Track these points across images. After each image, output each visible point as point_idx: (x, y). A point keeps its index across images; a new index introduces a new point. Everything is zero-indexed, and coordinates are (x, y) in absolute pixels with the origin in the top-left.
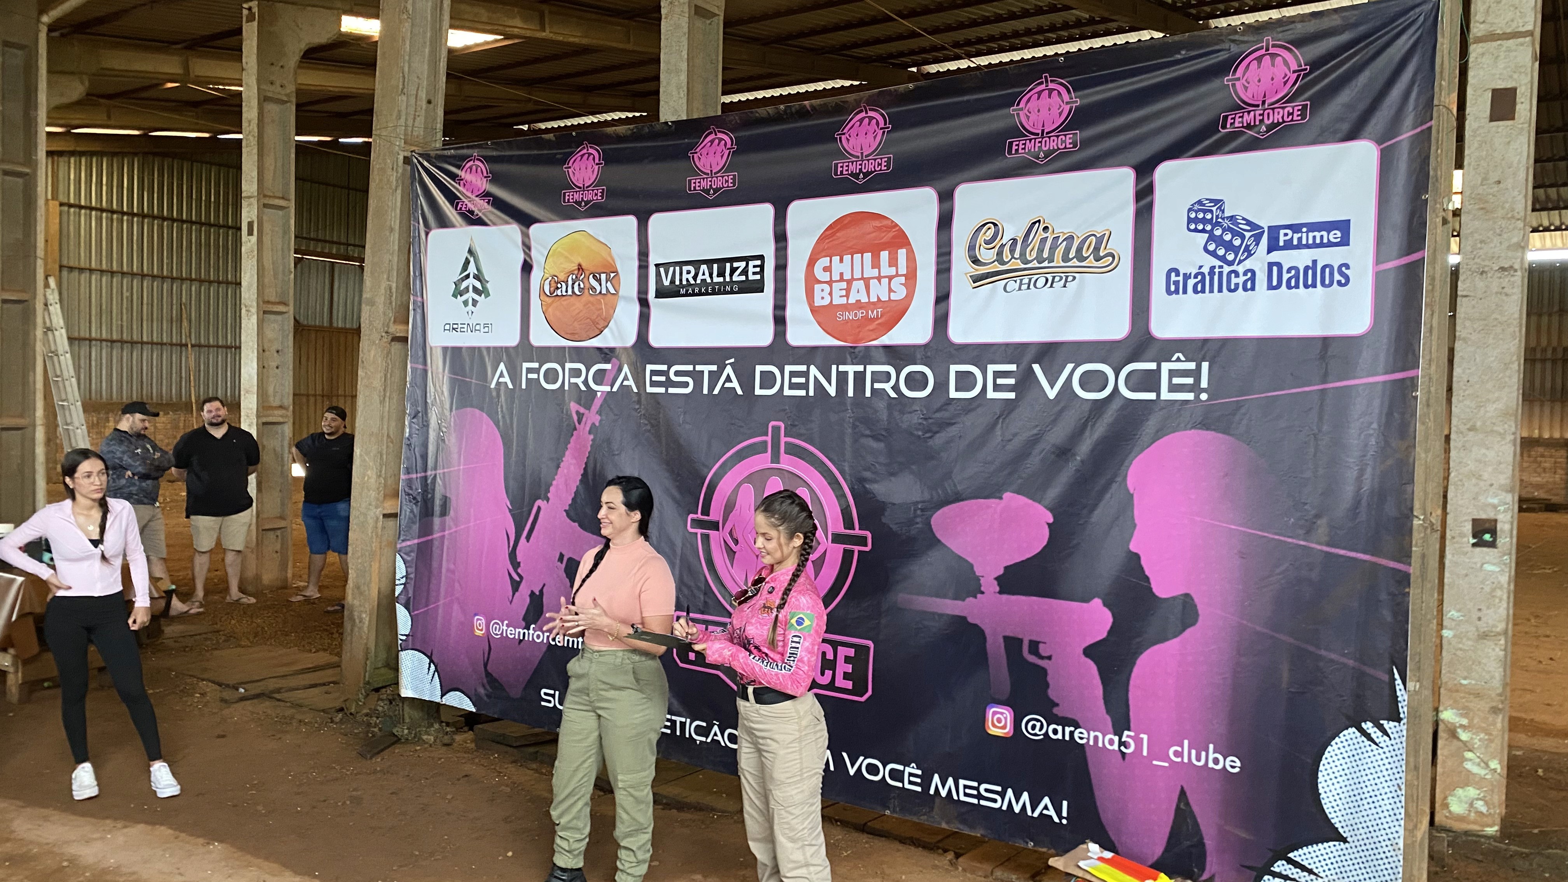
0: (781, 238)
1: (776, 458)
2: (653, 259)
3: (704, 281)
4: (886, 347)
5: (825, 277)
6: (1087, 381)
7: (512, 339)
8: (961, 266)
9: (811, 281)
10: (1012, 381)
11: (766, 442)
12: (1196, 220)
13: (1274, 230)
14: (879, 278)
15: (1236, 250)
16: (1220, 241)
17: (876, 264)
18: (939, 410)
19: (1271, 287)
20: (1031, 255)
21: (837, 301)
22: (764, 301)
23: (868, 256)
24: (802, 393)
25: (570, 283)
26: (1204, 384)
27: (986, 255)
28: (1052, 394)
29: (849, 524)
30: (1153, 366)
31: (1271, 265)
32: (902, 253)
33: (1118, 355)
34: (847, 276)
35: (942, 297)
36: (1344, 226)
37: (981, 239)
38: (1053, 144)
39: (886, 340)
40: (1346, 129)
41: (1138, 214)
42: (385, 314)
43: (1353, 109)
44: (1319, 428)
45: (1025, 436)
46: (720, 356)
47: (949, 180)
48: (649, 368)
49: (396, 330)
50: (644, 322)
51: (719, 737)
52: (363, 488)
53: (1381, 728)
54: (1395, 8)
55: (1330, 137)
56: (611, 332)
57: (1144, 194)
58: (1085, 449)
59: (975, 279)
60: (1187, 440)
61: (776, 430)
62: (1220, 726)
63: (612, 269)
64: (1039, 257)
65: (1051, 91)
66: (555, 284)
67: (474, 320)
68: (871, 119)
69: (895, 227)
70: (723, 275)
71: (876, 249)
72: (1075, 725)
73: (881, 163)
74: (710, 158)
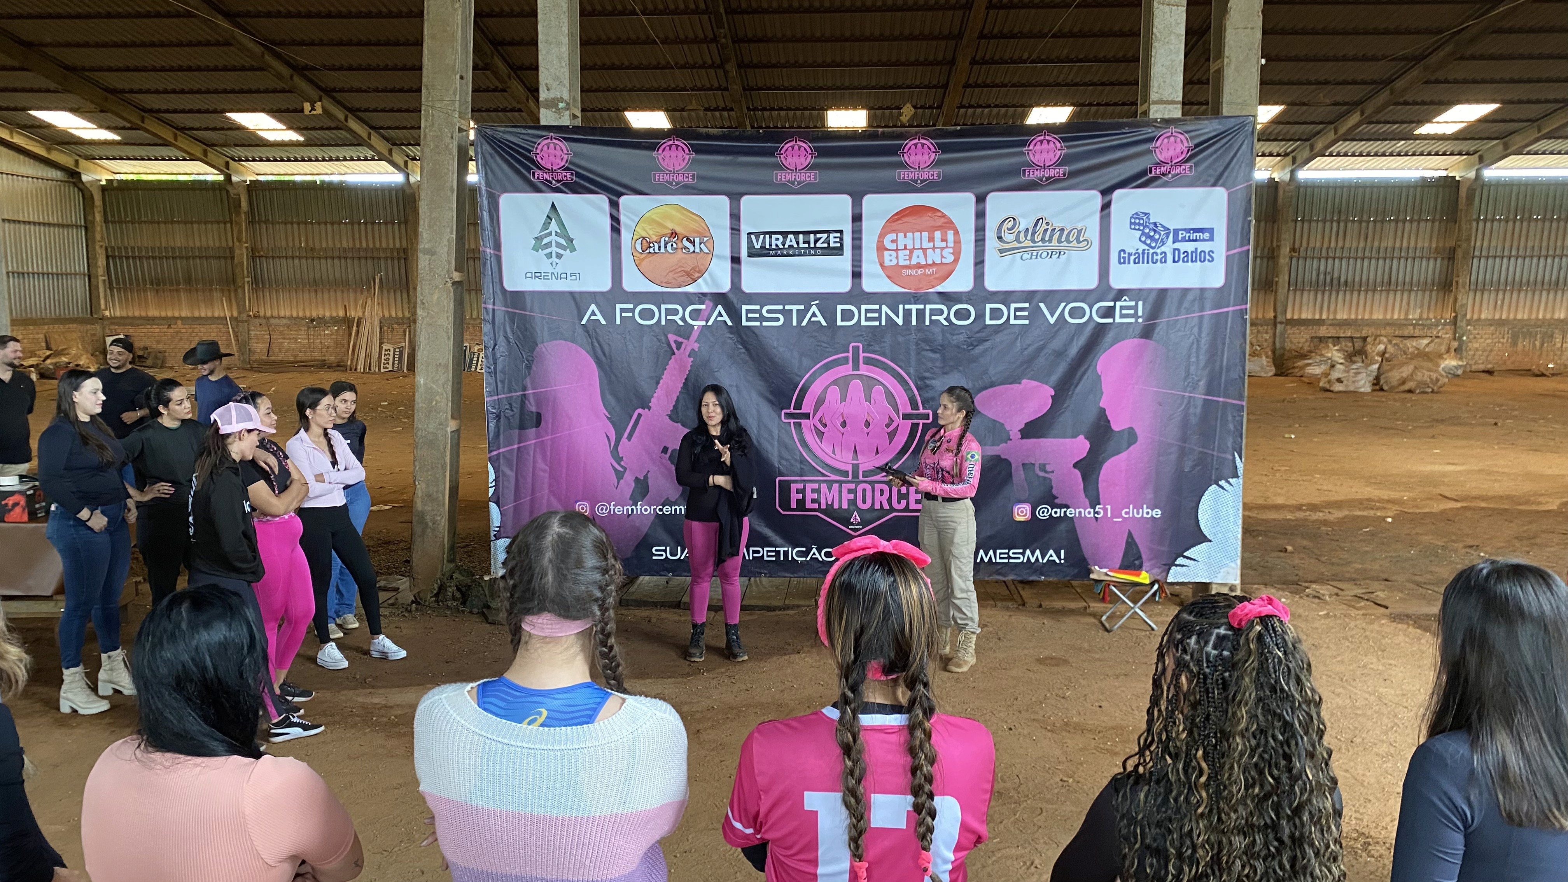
0: (857, 218)
2: (745, 228)
3: (791, 246)
4: (940, 293)
5: (894, 246)
6: (1073, 313)
7: (604, 284)
8: (991, 243)
9: (881, 248)
10: (1026, 313)
11: (847, 358)
12: (1135, 224)
14: (934, 248)
15: (1156, 241)
16: (1147, 236)
17: (931, 239)
18: (978, 332)
19: (1174, 261)
20: (1038, 238)
21: (902, 263)
22: (844, 262)
23: (925, 234)
24: (877, 323)
25: (662, 244)
26: (1140, 314)
27: (1008, 237)
28: (1052, 321)
29: (915, 406)
30: (1112, 304)
31: (1175, 250)
32: (950, 235)
33: (1091, 298)
34: (910, 247)
35: (979, 262)
36: (1211, 231)
37: (1005, 226)
38: (1051, 173)
39: (940, 289)
40: (1212, 181)
41: (1102, 218)
42: (449, 263)
43: (1215, 170)
44: (1200, 336)
45: (1036, 346)
46: (806, 299)
47: (982, 189)
48: (744, 308)
49: (457, 276)
50: (736, 274)
51: (818, 556)
52: (430, 412)
53: (1229, 482)
54: (1233, 120)
55: (1204, 184)
56: (705, 281)
57: (1106, 206)
58: (1073, 351)
59: (1001, 251)
60: (1130, 344)
61: (856, 349)
62: (1149, 495)
63: (706, 235)
64: (1043, 240)
65: (1048, 141)
66: (647, 244)
67: (559, 270)
68: (923, 145)
69: (944, 216)
70: (809, 243)
71: (931, 230)
72: (1068, 507)
73: (933, 174)
74: (795, 159)
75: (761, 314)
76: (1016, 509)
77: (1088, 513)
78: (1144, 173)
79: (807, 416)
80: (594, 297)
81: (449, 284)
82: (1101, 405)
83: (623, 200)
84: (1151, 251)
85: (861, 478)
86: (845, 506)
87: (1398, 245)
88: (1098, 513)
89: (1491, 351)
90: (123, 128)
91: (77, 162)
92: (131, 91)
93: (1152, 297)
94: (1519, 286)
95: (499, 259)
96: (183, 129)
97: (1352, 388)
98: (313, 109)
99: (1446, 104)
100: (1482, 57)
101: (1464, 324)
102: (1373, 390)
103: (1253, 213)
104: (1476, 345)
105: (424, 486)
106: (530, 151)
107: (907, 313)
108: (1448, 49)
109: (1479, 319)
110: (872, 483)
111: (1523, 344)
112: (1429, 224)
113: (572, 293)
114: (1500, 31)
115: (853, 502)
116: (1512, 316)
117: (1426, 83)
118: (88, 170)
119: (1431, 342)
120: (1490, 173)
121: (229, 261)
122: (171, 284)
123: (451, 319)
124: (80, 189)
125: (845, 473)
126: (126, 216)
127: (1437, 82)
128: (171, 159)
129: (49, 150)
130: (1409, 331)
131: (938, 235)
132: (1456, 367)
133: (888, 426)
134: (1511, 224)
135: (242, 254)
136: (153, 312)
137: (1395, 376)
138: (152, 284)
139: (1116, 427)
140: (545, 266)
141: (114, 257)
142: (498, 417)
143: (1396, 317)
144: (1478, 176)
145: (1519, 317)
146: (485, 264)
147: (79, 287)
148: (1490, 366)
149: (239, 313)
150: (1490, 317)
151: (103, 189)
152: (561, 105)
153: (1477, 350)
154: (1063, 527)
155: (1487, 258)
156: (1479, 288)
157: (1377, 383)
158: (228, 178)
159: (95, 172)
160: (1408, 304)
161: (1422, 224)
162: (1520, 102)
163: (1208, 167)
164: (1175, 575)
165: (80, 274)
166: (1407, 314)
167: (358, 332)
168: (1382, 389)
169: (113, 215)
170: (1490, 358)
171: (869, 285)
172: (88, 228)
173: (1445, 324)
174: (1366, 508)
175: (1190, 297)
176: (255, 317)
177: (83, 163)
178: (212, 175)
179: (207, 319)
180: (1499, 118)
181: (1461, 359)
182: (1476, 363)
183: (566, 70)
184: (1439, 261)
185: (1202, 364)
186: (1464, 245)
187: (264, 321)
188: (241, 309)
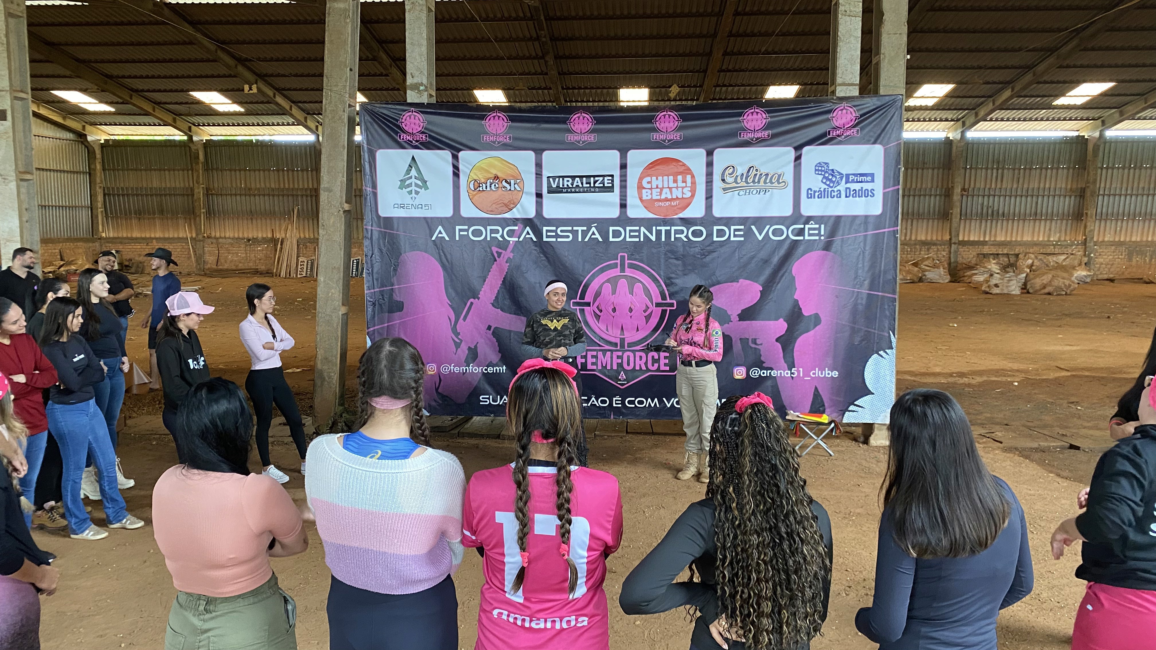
0: (623, 166)
1: (623, 270)
2: (546, 173)
3: (577, 186)
4: (681, 219)
5: (649, 186)
6: (775, 232)
7: (449, 213)
8: (717, 184)
9: (640, 187)
10: (742, 233)
11: (617, 263)
12: (818, 170)
13: (848, 176)
14: (677, 187)
15: (834, 182)
16: (827, 179)
17: (675, 181)
18: (709, 246)
19: (846, 197)
21: (655, 197)
22: (614, 197)
23: (671, 178)
24: (637, 240)
25: (488, 184)
26: (822, 233)
27: (729, 180)
28: (760, 238)
29: (664, 297)
30: (802, 226)
31: (847, 188)
32: (689, 178)
33: (788, 223)
34: (660, 186)
35: (709, 197)
36: (872, 175)
37: (727, 172)
38: (759, 135)
39: (681, 215)
40: (873, 140)
41: (795, 166)
42: (341, 197)
43: (875, 133)
44: (864, 248)
45: (749, 255)
46: (588, 222)
47: (710, 146)
48: (545, 229)
49: (347, 207)
50: (539, 205)
51: (596, 403)
52: (327, 300)
53: (886, 352)
54: (887, 98)
55: (867, 142)
56: (518, 210)
57: (798, 158)
58: (775, 260)
59: (724, 189)
60: (816, 254)
61: (623, 257)
62: (830, 361)
63: (518, 178)
64: (754, 182)
65: (757, 113)
66: (478, 184)
67: (417, 202)
68: (669, 115)
69: (684, 165)
70: (590, 183)
71: (675, 175)
72: (772, 369)
73: (677, 136)
74: (581, 126)
75: (557, 233)
76: (735, 370)
77: (787, 373)
78: (824, 135)
79: (588, 304)
80: (441, 221)
81: (341, 212)
82: (795, 297)
83: (461, 154)
84: (830, 189)
85: (626, 348)
86: (615, 367)
87: (1042, 186)
88: (793, 373)
89: (1112, 265)
90: (117, 103)
91: (84, 127)
92: (124, 77)
93: (832, 221)
94: (1132, 217)
95: (375, 195)
96: (159, 103)
97: (1005, 292)
98: (251, 89)
99: (1077, 83)
100: (1100, 49)
101: (1092, 244)
102: (1022, 293)
103: (902, 163)
104: (1102, 260)
105: (323, 352)
106: (397, 121)
107: (658, 233)
108: (1075, 42)
109: (1103, 241)
110: (632, 351)
111: (1136, 259)
112: (1065, 171)
113: (425, 218)
114: (1112, 30)
115: (620, 365)
116: (1128, 239)
117: (1061, 67)
118: (92, 133)
119: (1067, 258)
120: (1110, 133)
121: (190, 197)
122: (149, 214)
123: (342, 236)
124: (86, 146)
125: (616, 345)
126: (118, 166)
127: (1068, 67)
128: (150, 125)
129: (64, 118)
130: (1051, 250)
131: (680, 178)
132: (1085, 276)
133: (645, 311)
134: (1126, 171)
135: (200, 192)
136: (136, 234)
137: (1038, 282)
138: (135, 214)
139: (806, 313)
140: (407, 200)
141: (109, 195)
142: (374, 304)
143: (1041, 239)
144: (1101, 135)
145: (1133, 239)
146: (366, 199)
147: (84, 216)
148: (1111, 276)
149: (197, 235)
150: (1111, 240)
151: (102, 146)
152: (422, 88)
153: (1102, 264)
154: (769, 383)
155: (1109, 195)
156: (1104, 218)
157: (1025, 289)
158: (190, 138)
159: (97, 134)
160: (1050, 230)
161: (1060, 171)
162: (1130, 81)
163: (870, 131)
164: (848, 418)
165: (85, 207)
166: (1049, 236)
167: (281, 248)
168: (1028, 292)
169: (109, 165)
170: (1112, 270)
171: (632, 213)
172: (91, 174)
173: (1078, 245)
174: (1000, 376)
175: (858, 222)
176: (208, 237)
177: (88, 128)
178: (179, 136)
179: (173, 239)
180: (1116, 93)
181: (1089, 270)
182: (1101, 274)
183: (425, 63)
184: (1073, 198)
185: (866, 269)
186: (1091, 186)
187: (215, 241)
188: (198, 231)
